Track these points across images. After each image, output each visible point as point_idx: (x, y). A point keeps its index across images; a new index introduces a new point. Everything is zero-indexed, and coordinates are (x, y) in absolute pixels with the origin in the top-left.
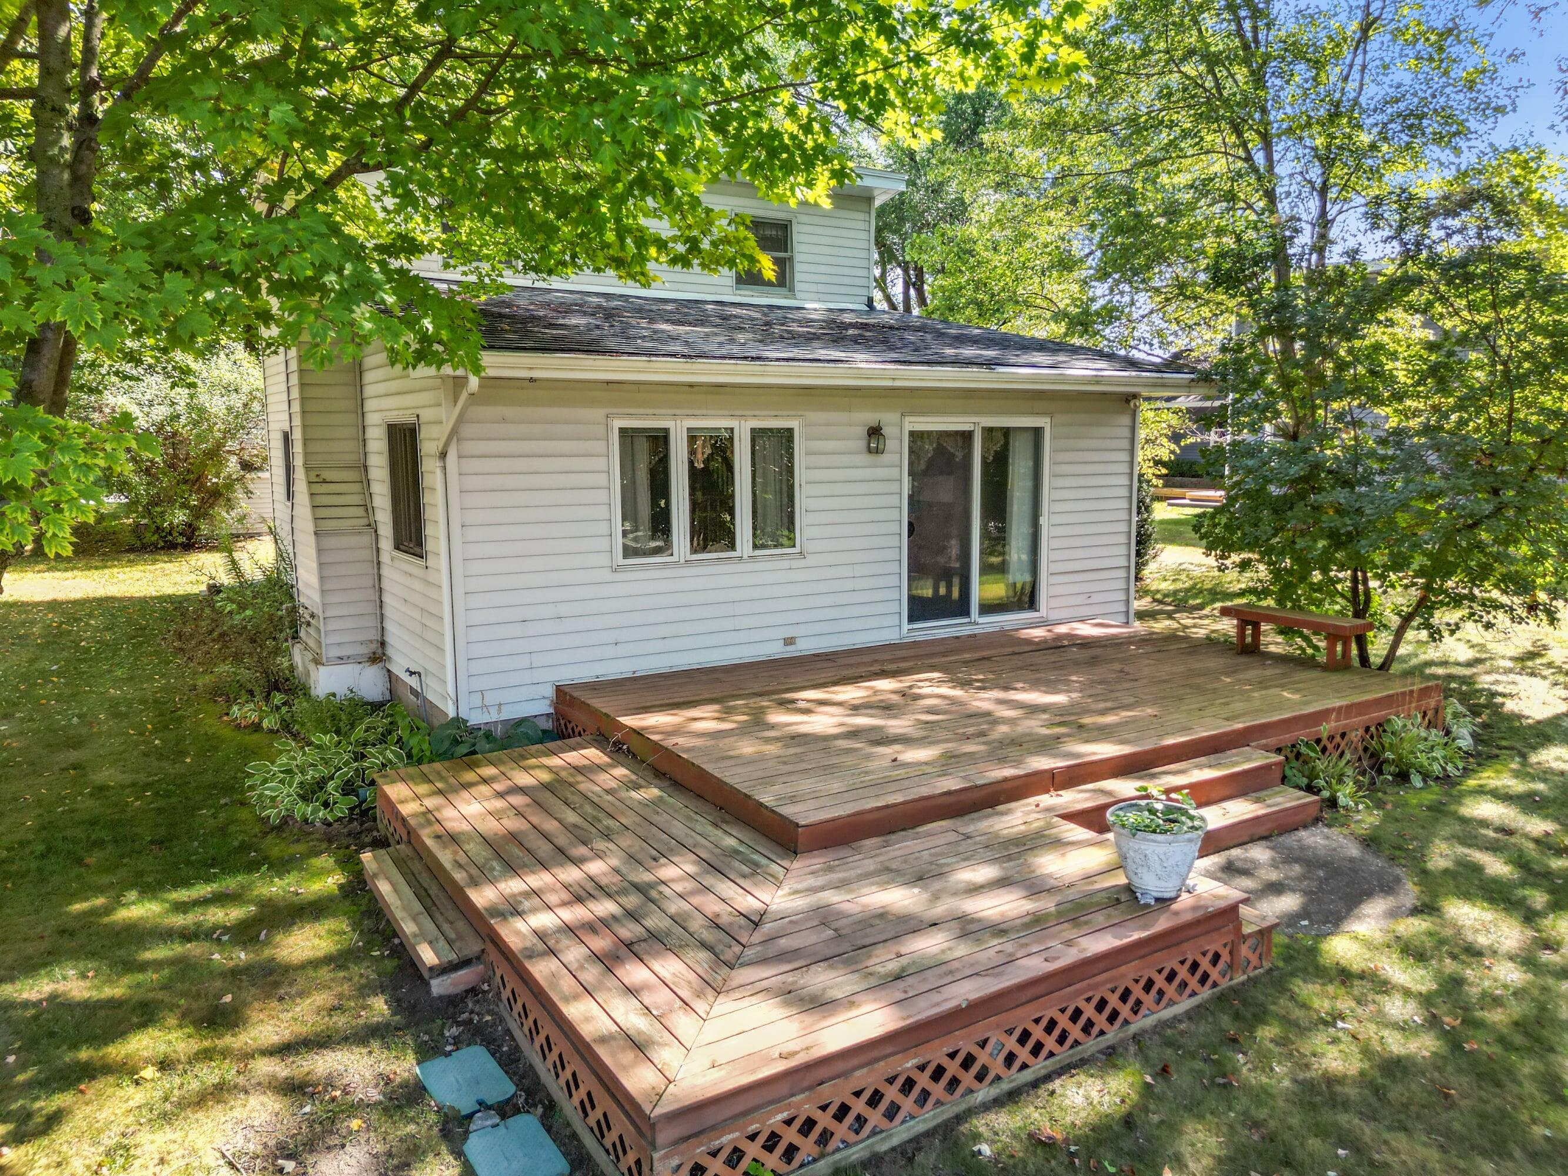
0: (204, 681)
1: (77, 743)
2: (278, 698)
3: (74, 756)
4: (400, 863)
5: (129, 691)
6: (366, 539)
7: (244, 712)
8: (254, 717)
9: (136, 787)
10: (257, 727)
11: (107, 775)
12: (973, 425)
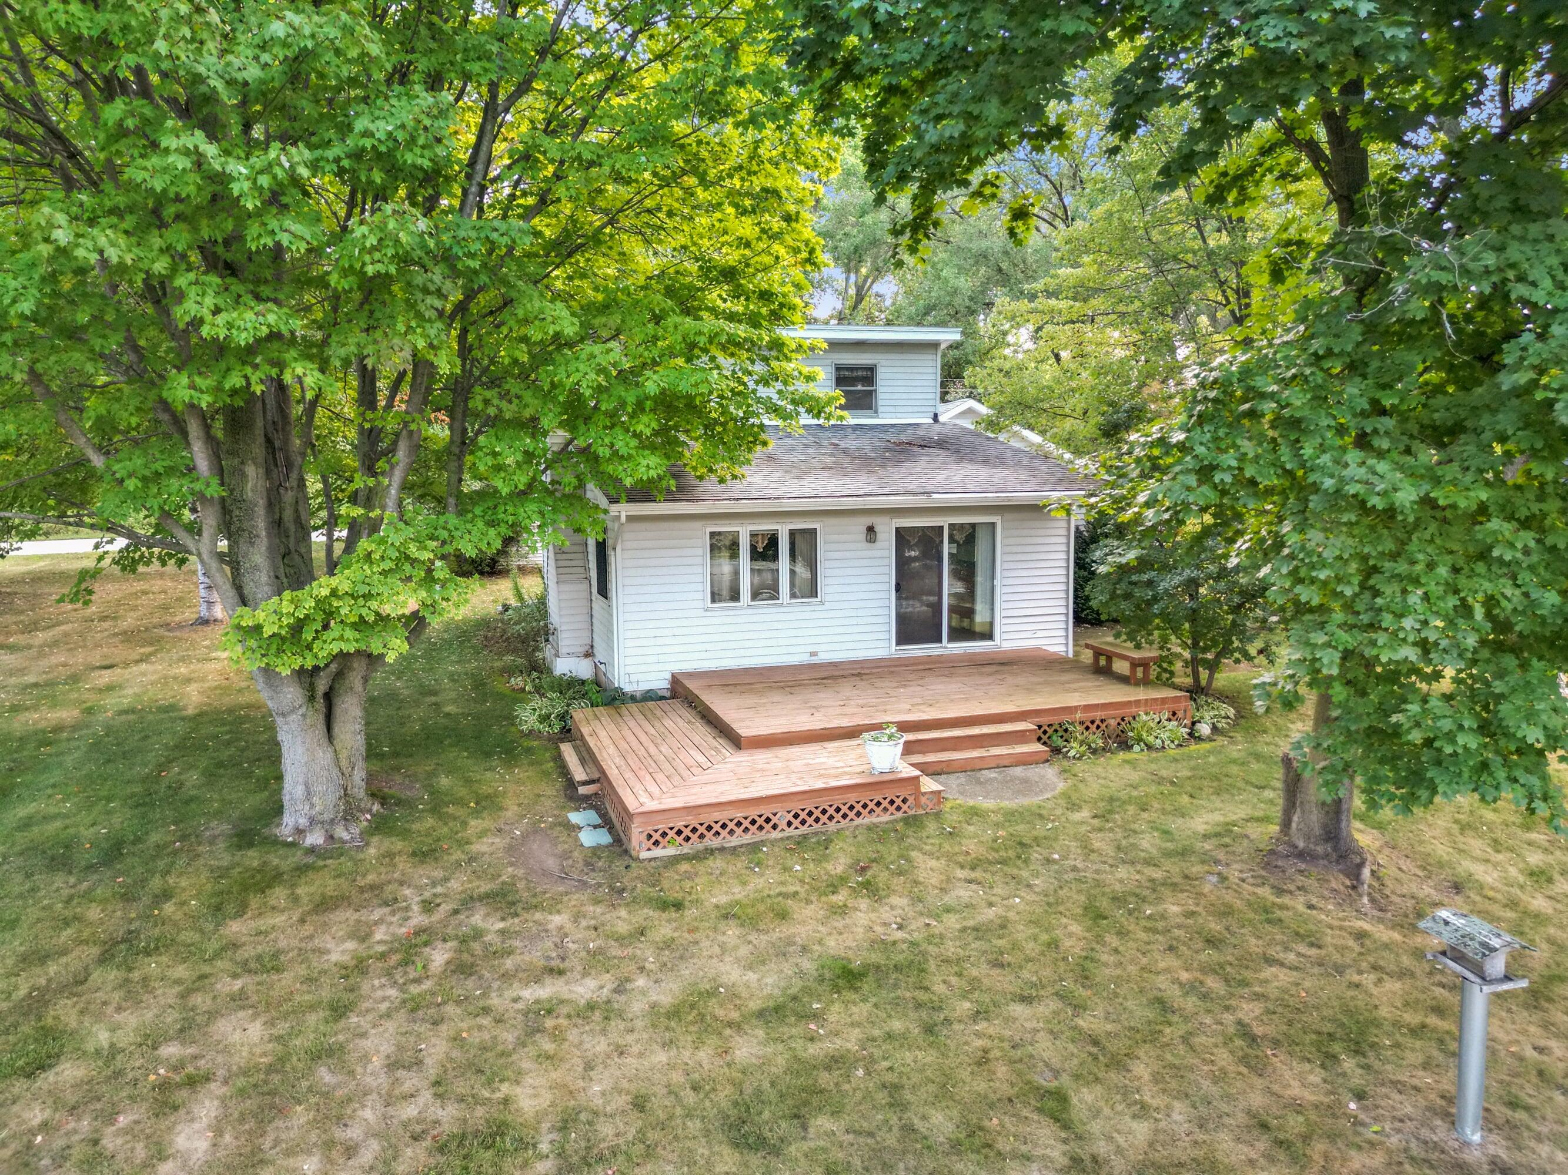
0: (498, 664)
1: (435, 693)
2: (535, 674)
3: (433, 699)
4: (575, 748)
5: (458, 668)
6: (585, 586)
7: (517, 681)
8: (521, 684)
9: (465, 716)
10: (523, 690)
11: (450, 709)
12: (944, 521)
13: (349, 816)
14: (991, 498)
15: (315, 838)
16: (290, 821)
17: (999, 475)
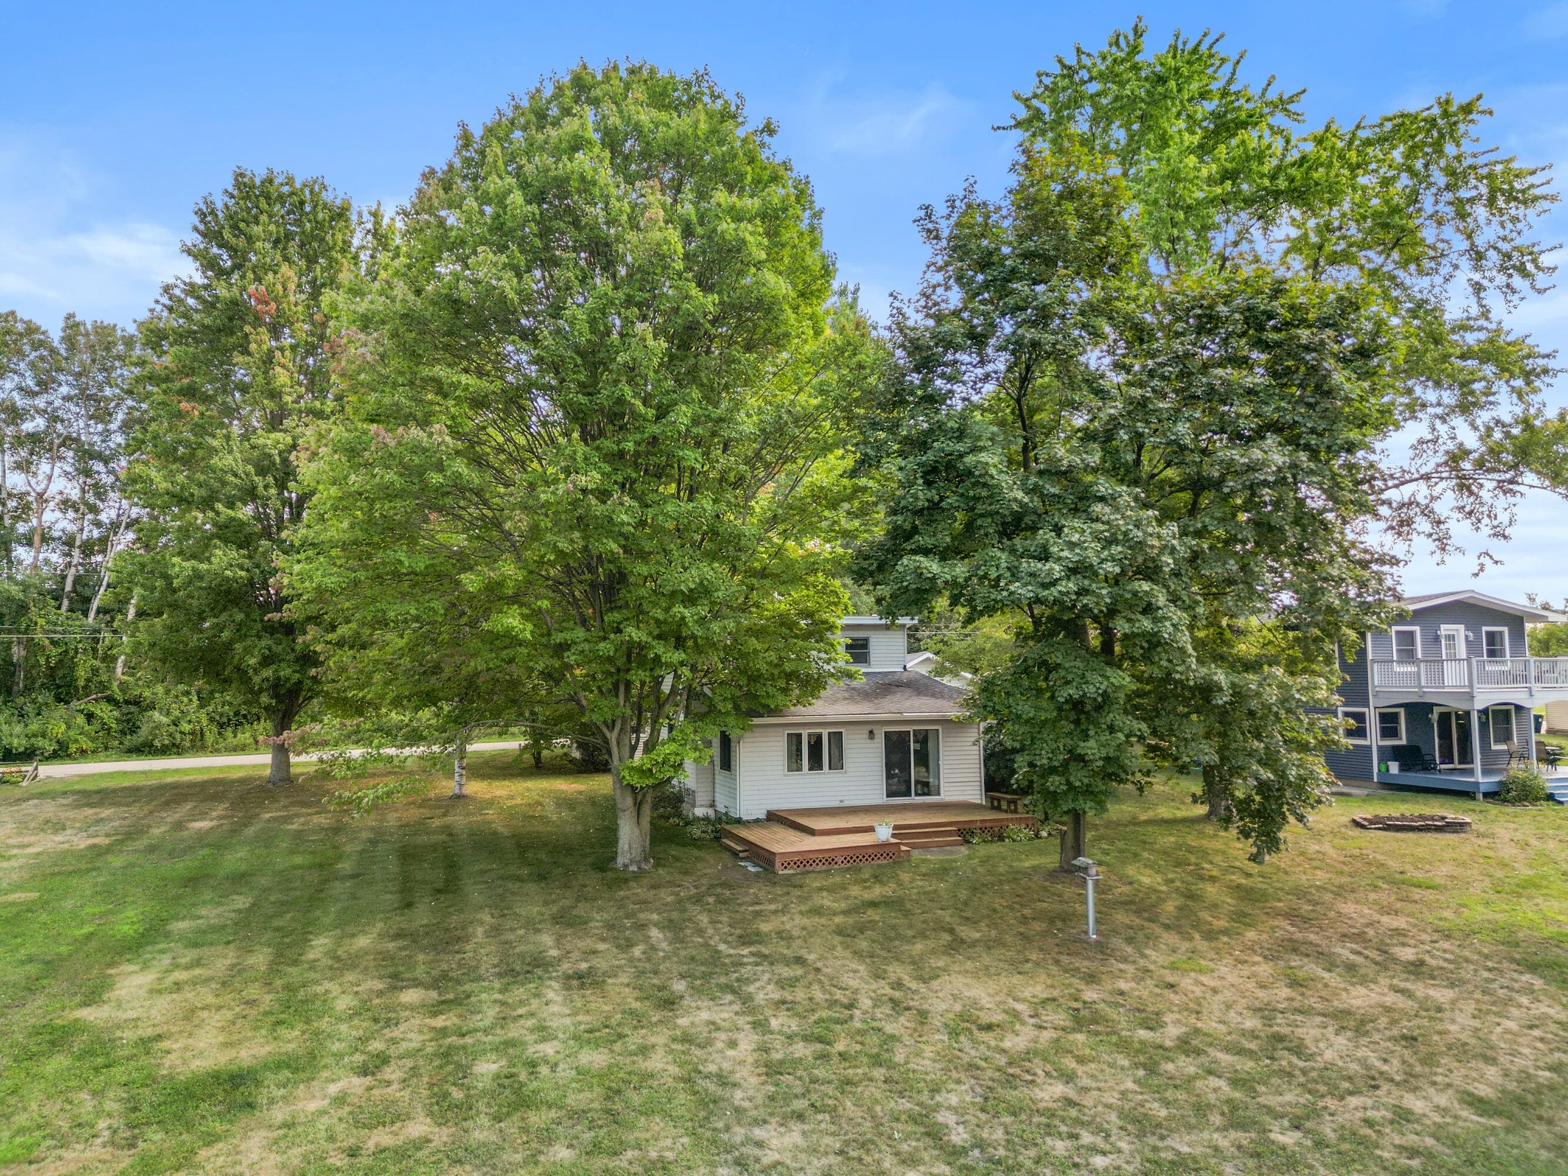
2: (683, 817)
7: (674, 820)
8: (677, 822)
12: (910, 728)
13: (646, 860)
14: (934, 715)
15: (634, 868)
16: (621, 860)
17: (939, 703)
